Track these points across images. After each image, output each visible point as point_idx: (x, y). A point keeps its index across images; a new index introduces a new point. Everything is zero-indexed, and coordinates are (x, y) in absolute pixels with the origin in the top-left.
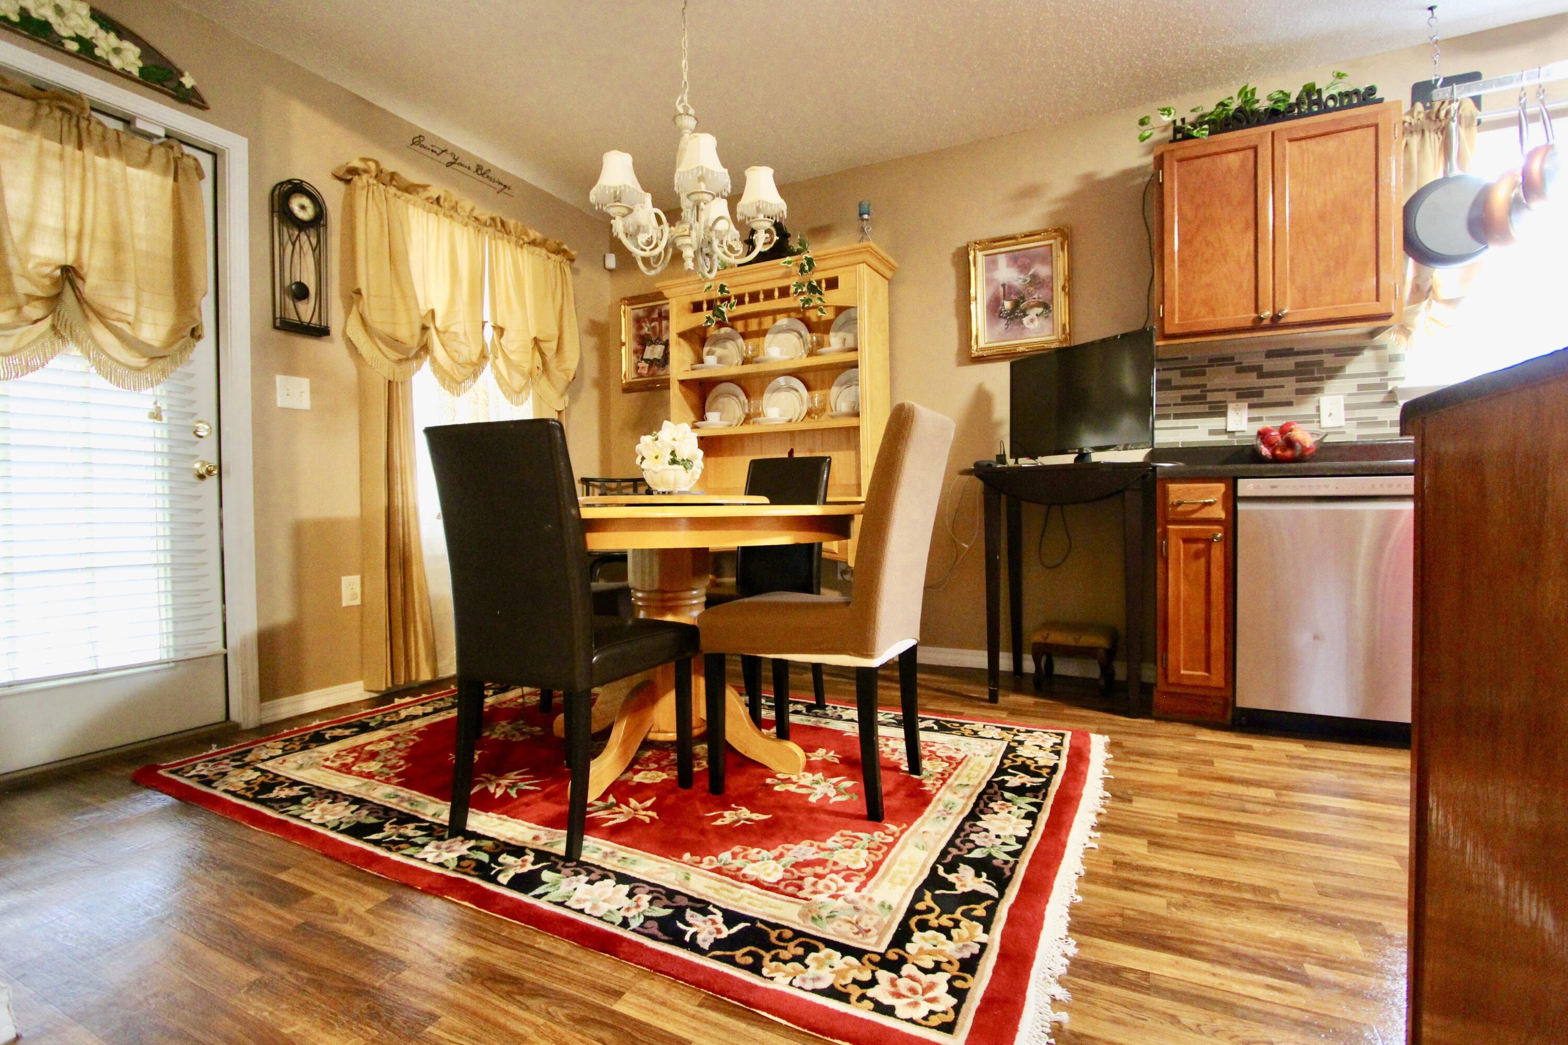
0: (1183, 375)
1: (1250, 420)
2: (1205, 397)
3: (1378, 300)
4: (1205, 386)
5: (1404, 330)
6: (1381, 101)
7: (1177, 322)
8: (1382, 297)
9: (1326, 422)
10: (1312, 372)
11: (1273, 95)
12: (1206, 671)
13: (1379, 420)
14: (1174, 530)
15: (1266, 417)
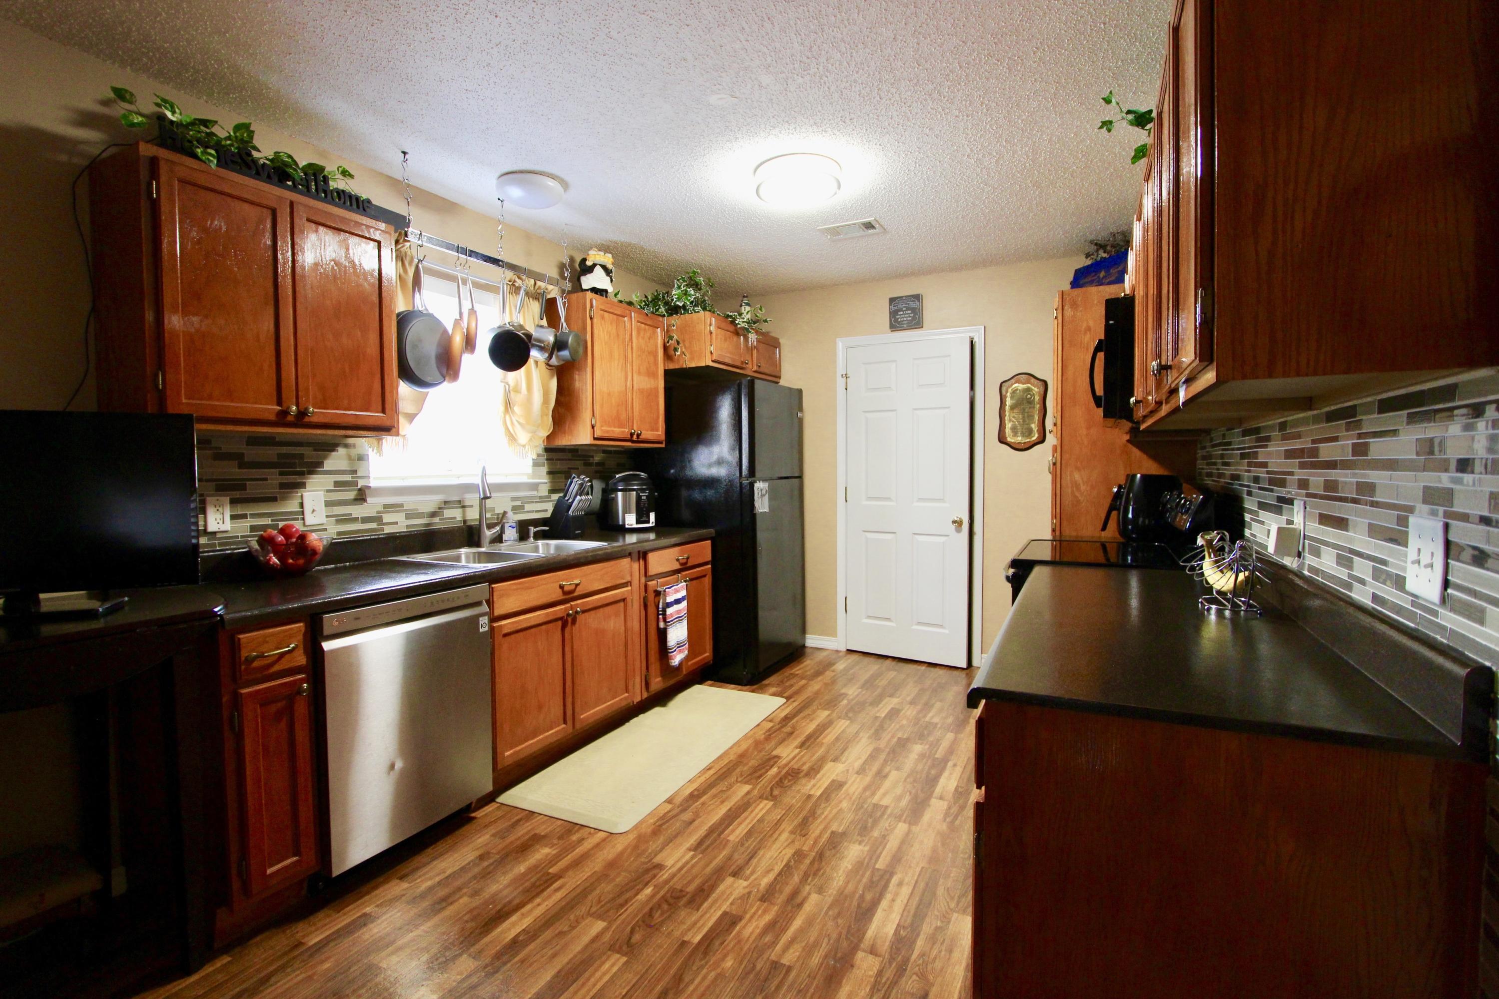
1: (233, 517)
3: (383, 412)
7: (183, 399)
8: (387, 411)
9: (310, 519)
10: (294, 465)
11: (281, 154)
12: (295, 855)
13: (353, 516)
14: (250, 694)
15: (250, 514)
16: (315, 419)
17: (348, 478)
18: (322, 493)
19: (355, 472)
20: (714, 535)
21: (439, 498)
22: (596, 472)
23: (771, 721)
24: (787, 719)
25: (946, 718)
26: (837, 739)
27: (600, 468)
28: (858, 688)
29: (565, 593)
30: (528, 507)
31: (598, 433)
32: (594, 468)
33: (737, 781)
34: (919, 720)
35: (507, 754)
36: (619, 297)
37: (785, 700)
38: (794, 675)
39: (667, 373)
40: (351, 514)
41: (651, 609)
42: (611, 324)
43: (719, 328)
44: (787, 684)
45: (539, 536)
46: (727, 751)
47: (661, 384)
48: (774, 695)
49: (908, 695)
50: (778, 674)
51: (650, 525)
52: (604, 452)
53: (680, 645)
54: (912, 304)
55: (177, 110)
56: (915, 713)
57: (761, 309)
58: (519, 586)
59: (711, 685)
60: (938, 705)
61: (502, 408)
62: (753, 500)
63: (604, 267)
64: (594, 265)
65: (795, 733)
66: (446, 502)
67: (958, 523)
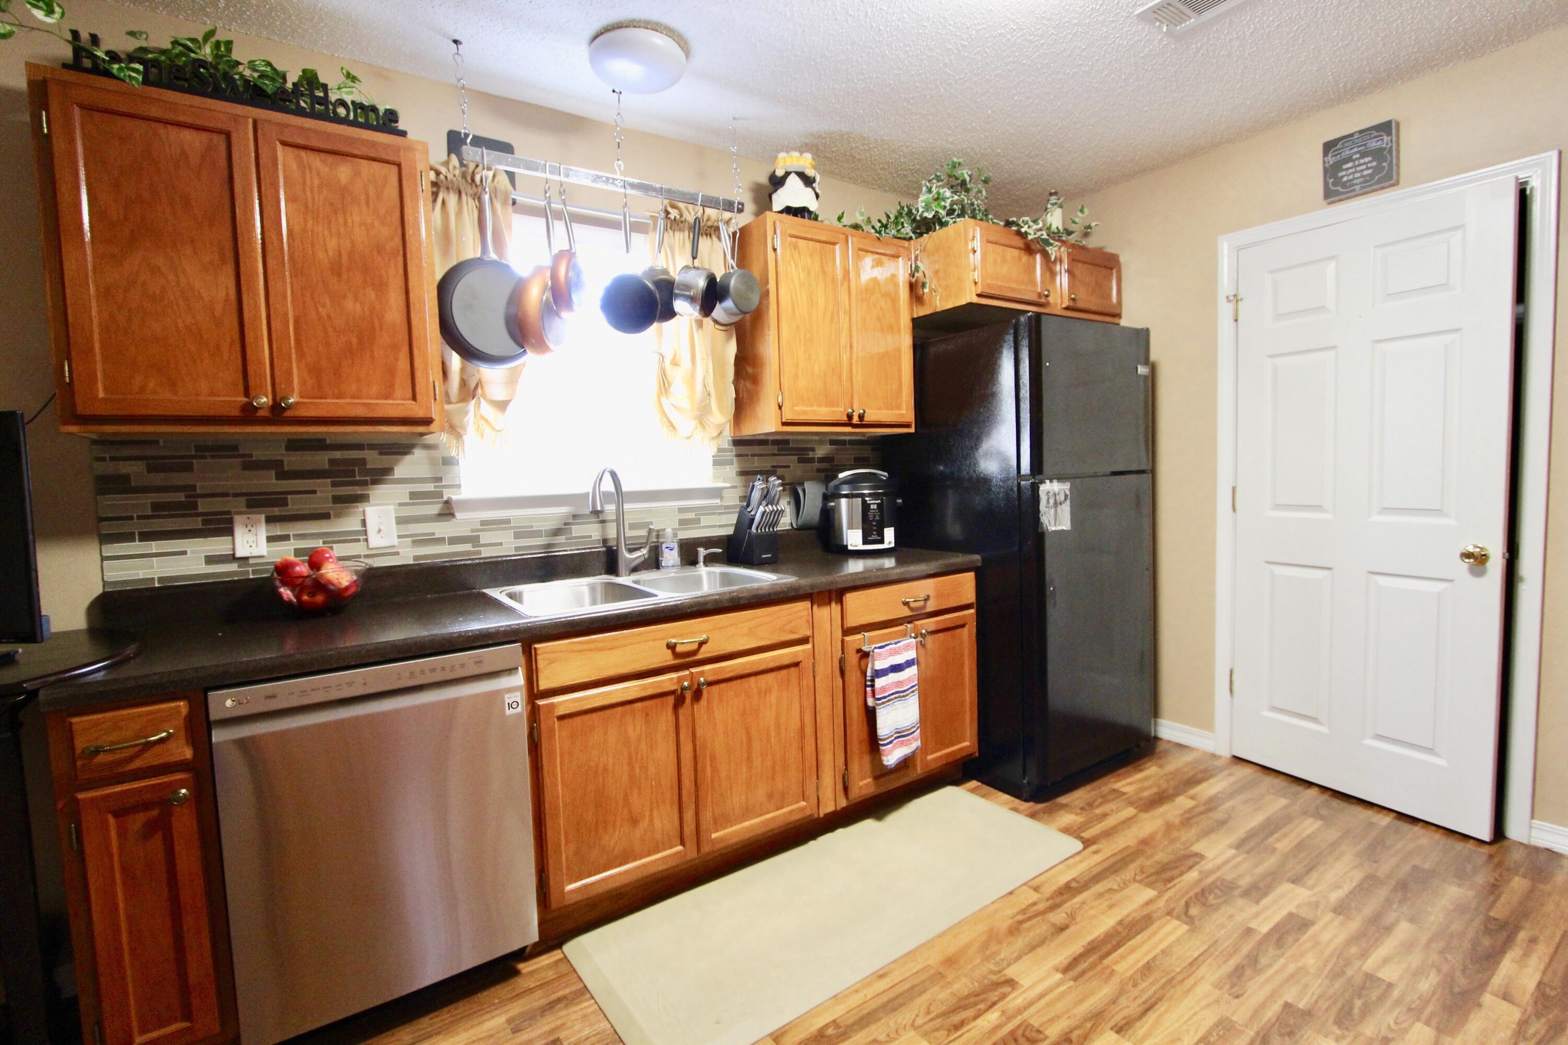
0: (150, 469)
1: (270, 539)
2: (195, 506)
3: (414, 398)
4: (193, 487)
5: (454, 430)
6: (403, 134)
7: (101, 395)
8: (419, 397)
9: (375, 541)
10: (352, 474)
11: (257, 63)
12: (183, 1020)
13: (436, 536)
14: (92, 800)
15: (294, 535)
16: (302, 413)
17: (430, 487)
18: (392, 507)
19: (439, 479)
20: (980, 565)
21: (563, 510)
22: (819, 470)
23: (1036, 889)
24: (1069, 890)
25: (1418, 973)
26: (1148, 968)
27: (823, 465)
28: (1230, 847)
29: (676, 655)
30: (705, 521)
31: (788, 416)
32: (816, 465)
33: (912, 1025)
34: (1348, 963)
35: (570, 887)
36: (845, 221)
37: (1079, 845)
38: (1118, 794)
39: (918, 324)
40: (434, 534)
41: (853, 676)
42: (811, 256)
43: (988, 242)
44: (1098, 811)
45: (710, 560)
46: (932, 940)
47: (906, 341)
48: (1066, 830)
49: (1337, 886)
50: (1088, 787)
51: (885, 546)
52: (832, 442)
53: (901, 734)
54: (1373, 144)
55: (57, 9)
56: (1342, 938)
57: (1082, 211)
58: (586, 647)
59: (973, 791)
60: (1404, 929)
61: (655, 389)
62: (1038, 511)
63: (802, 175)
64: (787, 174)
65: (1072, 929)
66: (575, 516)
67: (1478, 560)
